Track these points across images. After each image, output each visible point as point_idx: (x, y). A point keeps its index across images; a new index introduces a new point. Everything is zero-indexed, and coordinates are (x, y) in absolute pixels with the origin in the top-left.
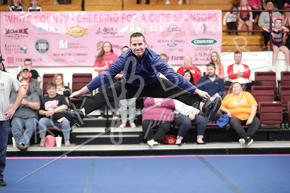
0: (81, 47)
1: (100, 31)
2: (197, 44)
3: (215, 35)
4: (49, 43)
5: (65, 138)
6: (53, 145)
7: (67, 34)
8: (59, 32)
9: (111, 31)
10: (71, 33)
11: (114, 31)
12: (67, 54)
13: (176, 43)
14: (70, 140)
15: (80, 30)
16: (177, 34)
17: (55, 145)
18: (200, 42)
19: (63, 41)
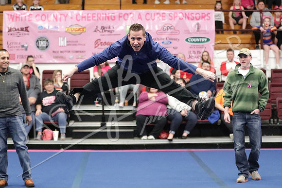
0: (79, 44)
1: (98, 29)
2: (191, 42)
3: (208, 33)
4: (49, 41)
5: (61, 132)
6: (50, 139)
7: (66, 32)
8: (59, 30)
9: (108, 29)
10: (70, 32)
11: (111, 29)
12: (65, 51)
13: (171, 41)
14: (65, 134)
15: (78, 28)
16: (171, 32)
17: (52, 139)
18: (194, 40)
19: (62, 38)
